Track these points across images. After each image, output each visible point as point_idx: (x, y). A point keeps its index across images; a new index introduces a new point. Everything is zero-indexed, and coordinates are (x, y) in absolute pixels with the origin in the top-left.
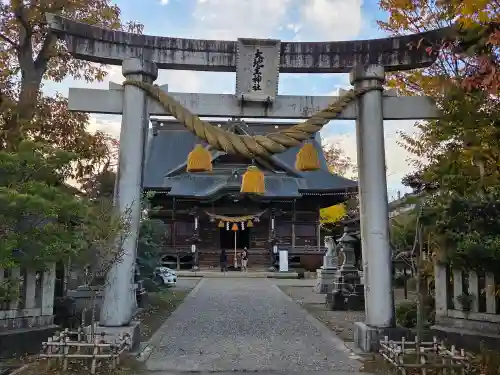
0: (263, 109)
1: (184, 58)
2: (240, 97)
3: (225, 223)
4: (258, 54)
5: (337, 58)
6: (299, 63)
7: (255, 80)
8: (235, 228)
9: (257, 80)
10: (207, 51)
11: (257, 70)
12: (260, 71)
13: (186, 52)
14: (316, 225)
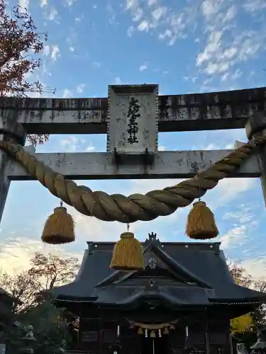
0: (142, 166)
1: (52, 117)
2: (112, 151)
3: (144, 330)
4: (133, 103)
5: (228, 108)
6: (183, 116)
7: (130, 131)
8: (153, 335)
9: (133, 131)
10: (79, 108)
11: (132, 121)
12: (137, 120)
13: (56, 112)
14: (228, 336)
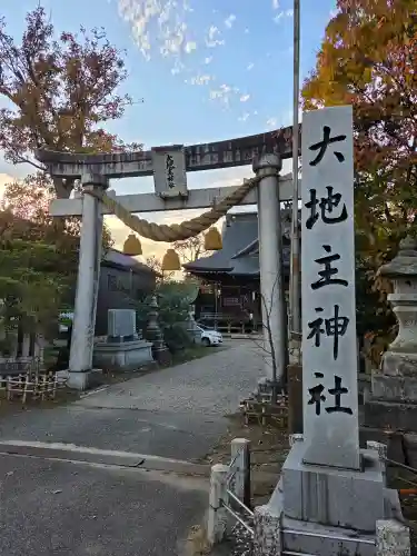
1: (122, 168)
4: (169, 158)
5: (238, 153)
9: (171, 179)
10: (138, 160)
11: (170, 173)
12: (172, 171)
13: (123, 164)
